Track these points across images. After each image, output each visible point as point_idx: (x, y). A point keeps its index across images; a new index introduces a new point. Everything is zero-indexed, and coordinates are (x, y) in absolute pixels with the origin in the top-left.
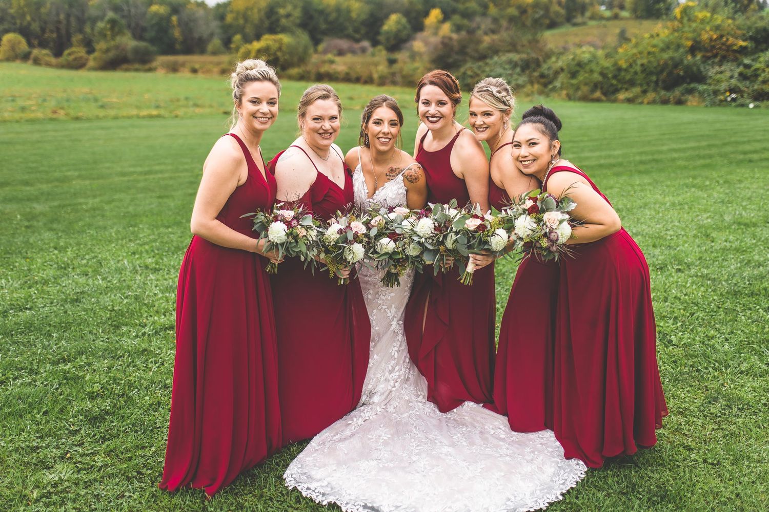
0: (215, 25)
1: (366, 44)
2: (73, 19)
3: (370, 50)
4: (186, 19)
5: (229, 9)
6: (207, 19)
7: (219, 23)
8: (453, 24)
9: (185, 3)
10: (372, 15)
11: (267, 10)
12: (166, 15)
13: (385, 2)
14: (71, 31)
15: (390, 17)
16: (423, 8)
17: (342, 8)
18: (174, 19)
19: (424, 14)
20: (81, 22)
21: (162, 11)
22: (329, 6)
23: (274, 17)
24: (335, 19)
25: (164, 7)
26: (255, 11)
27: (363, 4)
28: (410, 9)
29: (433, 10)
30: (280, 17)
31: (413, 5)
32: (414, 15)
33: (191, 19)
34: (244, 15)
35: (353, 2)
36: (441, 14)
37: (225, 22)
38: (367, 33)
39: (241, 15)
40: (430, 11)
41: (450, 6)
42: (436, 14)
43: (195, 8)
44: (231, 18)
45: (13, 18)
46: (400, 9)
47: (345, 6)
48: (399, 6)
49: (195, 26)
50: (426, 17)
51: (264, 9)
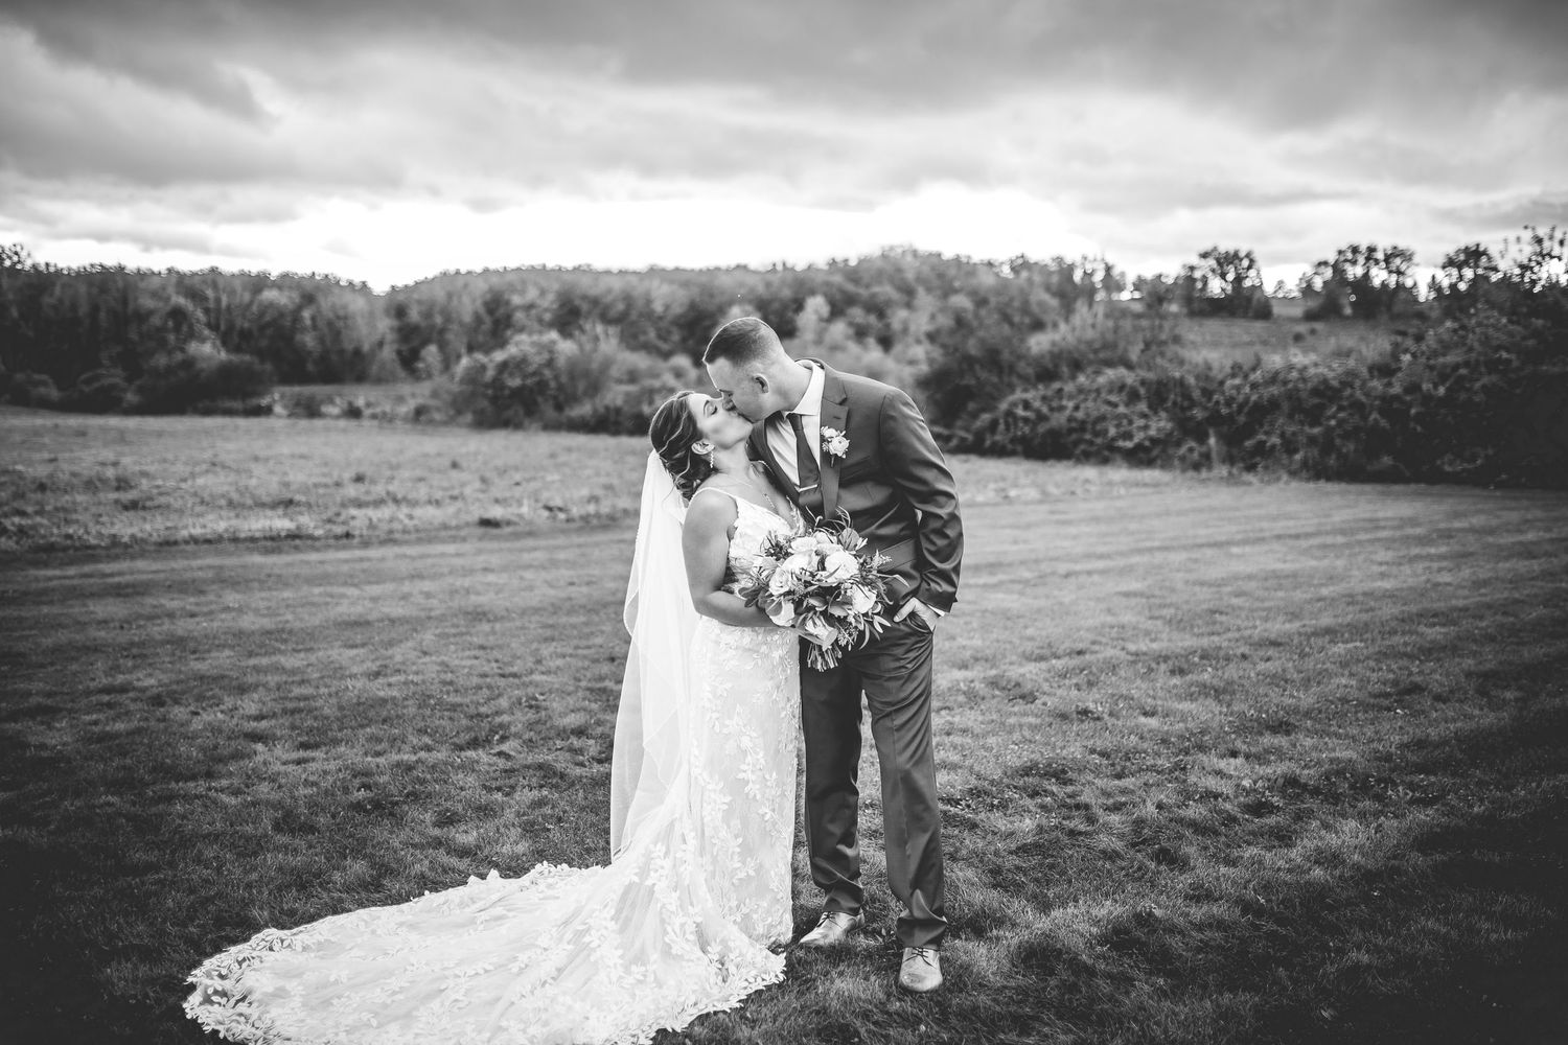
0: (385, 325)
1: (682, 361)
2: (102, 315)
4: (331, 315)
5: (416, 296)
6: (371, 314)
7: (395, 323)
8: (851, 324)
9: (329, 284)
10: (693, 306)
11: (488, 296)
12: (291, 307)
13: (716, 283)
14: (101, 338)
15: (729, 310)
16: (792, 297)
17: (635, 294)
18: (306, 314)
19: (794, 306)
20: (121, 321)
21: (283, 300)
22: (610, 291)
23: (502, 310)
24: (621, 311)
25: (287, 293)
26: (465, 299)
27: (675, 287)
28: (765, 297)
29: (809, 299)
30: (515, 309)
31: (772, 289)
32: (775, 306)
33: (341, 313)
34: (444, 307)
35: (657, 283)
36: (824, 306)
37: (407, 319)
38: (684, 340)
39: (437, 308)
40: (805, 300)
41: (842, 292)
42: (816, 306)
43: (348, 294)
44: (419, 312)
46: (746, 296)
47: (640, 288)
48: (744, 291)
49: (346, 327)
50: (797, 312)
51: (484, 295)
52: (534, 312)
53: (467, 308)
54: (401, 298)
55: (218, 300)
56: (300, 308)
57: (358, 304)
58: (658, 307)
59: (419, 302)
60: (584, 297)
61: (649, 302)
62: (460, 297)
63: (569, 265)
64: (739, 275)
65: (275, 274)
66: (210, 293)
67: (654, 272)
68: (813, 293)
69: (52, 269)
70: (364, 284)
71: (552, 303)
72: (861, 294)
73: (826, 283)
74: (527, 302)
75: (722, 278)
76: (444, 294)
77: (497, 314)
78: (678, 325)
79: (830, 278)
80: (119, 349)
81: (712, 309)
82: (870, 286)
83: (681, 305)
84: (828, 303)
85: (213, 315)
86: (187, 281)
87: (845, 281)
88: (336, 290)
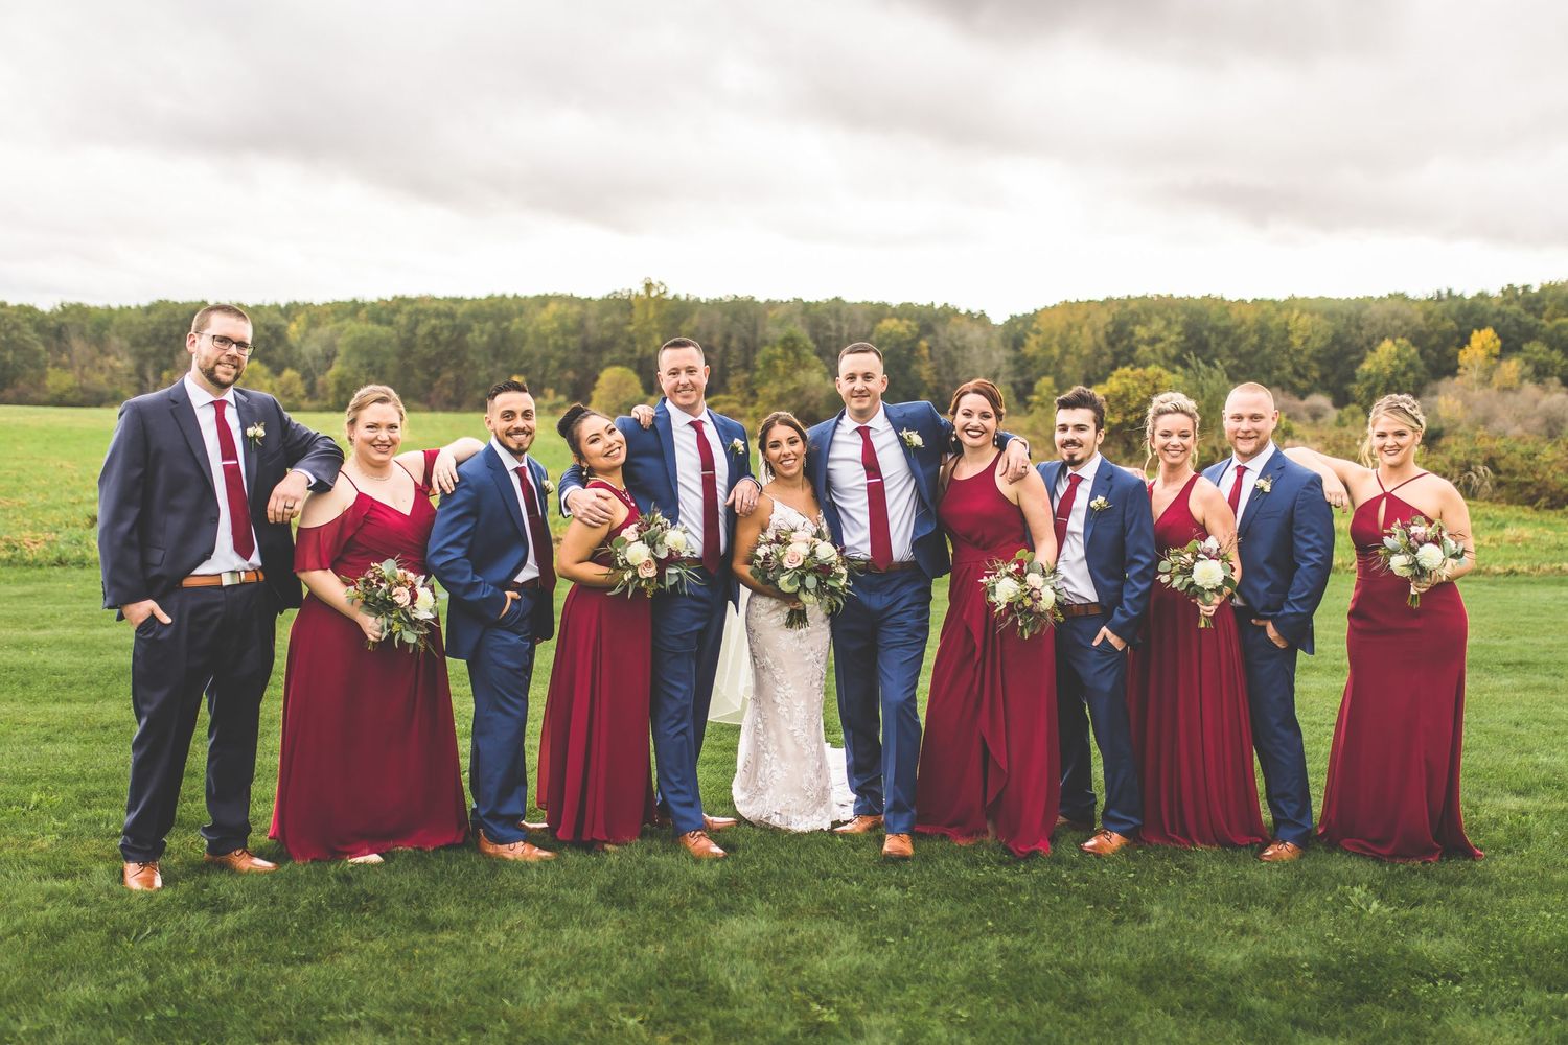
0: (1001, 355)
1: (1320, 400)
2: (734, 343)
3: (1333, 414)
4: (948, 345)
5: (1035, 326)
6: (988, 345)
7: (1011, 354)
8: (1527, 362)
9: (948, 314)
10: (1337, 339)
11: (1111, 329)
13: (1366, 313)
14: (731, 365)
15: (1378, 345)
16: (1456, 328)
17: (1272, 325)
18: (924, 343)
19: (1458, 340)
20: (750, 348)
21: (901, 329)
22: (1243, 322)
23: (1125, 342)
24: (1253, 346)
25: (907, 322)
26: (1085, 330)
27: (1317, 317)
28: (1424, 329)
29: (1476, 332)
30: (1139, 342)
31: (1432, 320)
32: (1435, 340)
33: (958, 343)
34: (1063, 338)
35: (1296, 313)
36: (1494, 341)
37: (1024, 351)
38: (1324, 377)
39: (1056, 339)
40: (1471, 333)
41: (1518, 323)
42: (1483, 340)
43: (966, 324)
44: (1037, 343)
45: (632, 341)
46: (1400, 328)
47: (1278, 320)
48: (1398, 323)
49: (963, 358)
50: (1461, 346)
51: (1106, 326)
52: (1159, 346)
53: (1086, 341)
54: (1019, 327)
55: (839, 329)
56: (919, 337)
57: (976, 334)
58: (1297, 342)
59: (1038, 332)
60: (1213, 329)
61: (1287, 333)
62: (1080, 329)
63: (1198, 296)
64: (1392, 305)
65: (895, 301)
66: (832, 323)
67: (1291, 303)
68: (1481, 326)
69: (692, 299)
70: (983, 315)
71: (1179, 334)
72: (1543, 326)
73: (1499, 313)
74: (1153, 334)
75: (1374, 307)
76: (1064, 323)
77: (1120, 347)
78: (1318, 360)
79: (1505, 308)
80: (747, 376)
81: (1360, 341)
82: (1554, 317)
83: (1324, 338)
84: (1499, 336)
85: (834, 343)
86: (812, 311)
87: (1523, 312)
88: (954, 320)
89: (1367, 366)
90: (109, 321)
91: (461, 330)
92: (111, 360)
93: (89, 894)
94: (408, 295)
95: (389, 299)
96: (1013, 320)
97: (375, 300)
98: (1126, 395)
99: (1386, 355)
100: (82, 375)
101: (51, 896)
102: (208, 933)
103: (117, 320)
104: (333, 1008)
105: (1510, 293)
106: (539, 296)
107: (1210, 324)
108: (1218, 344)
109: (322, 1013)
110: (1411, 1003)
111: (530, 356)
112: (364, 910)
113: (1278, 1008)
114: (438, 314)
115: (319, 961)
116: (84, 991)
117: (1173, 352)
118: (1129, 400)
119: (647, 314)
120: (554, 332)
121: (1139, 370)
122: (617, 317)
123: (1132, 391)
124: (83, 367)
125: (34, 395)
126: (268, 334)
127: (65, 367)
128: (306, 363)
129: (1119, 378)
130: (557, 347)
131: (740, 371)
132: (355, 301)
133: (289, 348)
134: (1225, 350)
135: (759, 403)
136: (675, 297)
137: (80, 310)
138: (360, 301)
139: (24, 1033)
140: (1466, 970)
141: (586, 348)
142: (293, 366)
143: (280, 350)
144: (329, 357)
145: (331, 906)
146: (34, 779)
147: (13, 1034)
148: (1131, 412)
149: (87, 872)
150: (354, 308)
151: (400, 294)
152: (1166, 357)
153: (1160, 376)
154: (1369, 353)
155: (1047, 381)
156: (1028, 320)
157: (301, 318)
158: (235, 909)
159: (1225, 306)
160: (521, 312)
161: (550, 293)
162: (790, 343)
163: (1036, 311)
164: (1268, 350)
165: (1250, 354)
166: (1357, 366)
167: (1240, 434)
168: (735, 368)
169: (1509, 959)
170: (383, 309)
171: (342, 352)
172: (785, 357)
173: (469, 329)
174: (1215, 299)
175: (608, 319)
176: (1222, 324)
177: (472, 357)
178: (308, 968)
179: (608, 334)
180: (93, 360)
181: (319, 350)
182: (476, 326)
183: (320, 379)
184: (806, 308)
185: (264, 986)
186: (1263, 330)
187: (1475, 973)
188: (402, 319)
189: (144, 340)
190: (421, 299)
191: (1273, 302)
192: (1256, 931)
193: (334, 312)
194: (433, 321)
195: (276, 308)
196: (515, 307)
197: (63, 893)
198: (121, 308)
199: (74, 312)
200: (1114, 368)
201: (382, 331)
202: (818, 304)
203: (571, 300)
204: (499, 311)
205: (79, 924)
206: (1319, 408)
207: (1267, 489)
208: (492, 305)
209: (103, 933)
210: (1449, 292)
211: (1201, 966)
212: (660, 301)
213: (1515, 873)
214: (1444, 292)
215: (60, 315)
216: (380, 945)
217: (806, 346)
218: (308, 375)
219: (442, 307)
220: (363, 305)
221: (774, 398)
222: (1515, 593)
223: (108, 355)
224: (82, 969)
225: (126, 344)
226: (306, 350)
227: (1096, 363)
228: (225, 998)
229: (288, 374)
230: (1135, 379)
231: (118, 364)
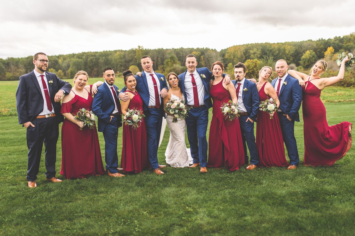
0: (220, 59)
1: (293, 65)
2: (159, 59)
3: (296, 68)
4: (208, 57)
5: (227, 51)
6: (217, 56)
7: (222, 58)
9: (207, 50)
10: (296, 51)
11: (244, 51)
12: (199, 55)
13: (303, 45)
14: (159, 64)
15: (306, 52)
16: (324, 47)
17: (281, 48)
18: (202, 57)
19: (324, 50)
20: (163, 60)
21: (197, 54)
22: (275, 48)
23: (248, 54)
24: (277, 53)
25: (198, 52)
26: (239, 52)
27: (292, 46)
28: (316, 48)
29: (329, 48)
30: (251, 54)
31: (318, 45)
32: (319, 50)
33: (210, 56)
34: (234, 54)
35: (287, 45)
36: (333, 49)
37: (225, 57)
38: (294, 60)
39: (232, 54)
40: (327, 48)
41: (338, 45)
42: (330, 49)
43: (212, 52)
44: (228, 55)
45: (136, 60)
46: (311, 48)
47: (283, 47)
48: (310, 46)
49: (211, 60)
50: (325, 51)
51: (243, 51)
52: (256, 54)
53: (239, 54)
54: (224, 52)
55: (183, 54)
56: (201, 55)
57: (214, 54)
58: (287, 52)
59: (228, 53)
60: (268, 50)
61: (285, 50)
62: (237, 52)
63: (264, 43)
64: (309, 43)
65: (195, 48)
66: (181, 53)
67: (285, 43)
68: (329, 46)
69: (149, 49)
70: (215, 50)
71: (260, 52)
72: (343, 46)
73: (333, 43)
74: (254, 52)
75: (305, 43)
76: (234, 51)
77: (247, 55)
78: (292, 56)
79: (335, 42)
80: (162, 66)
81: (302, 51)
82: (346, 43)
83: (293, 51)
84: (334, 48)
85: (182, 58)
86: (176, 51)
87: (339, 42)
88: (209, 51)
89: (303, 57)
90: (19, 61)
91: (98, 59)
92: (20, 70)
93: (20, 189)
94: (85, 52)
95: (81, 53)
96: (222, 50)
97: (78, 53)
98: (249, 66)
99: (308, 54)
100: (14, 74)
101: (12, 190)
102: (47, 196)
103: (20, 61)
104: (76, 213)
105: (336, 38)
106: (115, 50)
107: (267, 49)
108: (269, 54)
109: (74, 214)
110: (325, 201)
111: (113, 64)
112: (83, 190)
113: (294, 203)
114: (92, 56)
115: (73, 202)
116: (20, 211)
117: (259, 56)
118: (250, 67)
119: (139, 53)
120: (119, 58)
121: (252, 60)
122: (132, 54)
123: (250, 65)
124: (14, 72)
125: (3, 78)
126: (54, 62)
127: (10, 72)
128: (63, 68)
129: (247, 62)
130: (119, 62)
131: (161, 65)
132: (73, 54)
133: (59, 65)
134: (271, 55)
135: (166, 72)
136: (146, 49)
137: (12, 59)
138: (74, 53)
139: (7, 221)
140: (337, 192)
141: (126, 62)
142: (61, 69)
143: (57, 66)
144: (68, 67)
145: (75, 189)
146: (7, 163)
147: (4, 221)
148: (250, 70)
149: (19, 184)
150: (73, 55)
151: (83, 52)
152: (257, 57)
153: (257, 61)
154: (304, 54)
155: (231, 64)
156: (225, 50)
157: (62, 58)
158: (53, 191)
159: (271, 45)
160: (111, 54)
161: (117, 50)
162: (172, 58)
163: (227, 48)
164: (281, 54)
165: (276, 55)
166: (301, 57)
167: (279, 72)
168: (160, 64)
169: (347, 190)
170: (80, 55)
171: (71, 65)
172: (171, 61)
173: (99, 59)
174: (268, 43)
175: (130, 55)
176: (270, 49)
177: (100, 65)
178: (71, 203)
179: (131, 58)
180: (16, 70)
181: (66, 65)
182: (101, 58)
183: (67, 72)
184: (175, 50)
185: (60, 208)
186: (279, 50)
187: (340, 193)
188: (84, 57)
189: (27, 65)
190: (88, 52)
191: (282, 43)
192: (288, 186)
193: (69, 56)
194: (91, 57)
195: (56, 56)
196: (109, 53)
197: (14, 189)
198: (21, 58)
199: (11, 59)
200: (246, 60)
201: (80, 60)
202: (178, 49)
203: (122, 51)
204: (106, 54)
205: (18, 196)
206: (292, 67)
207: (286, 84)
208: (105, 53)
209: (24, 198)
210: (322, 39)
211: (276, 194)
212: (142, 50)
213: (347, 170)
214: (321, 39)
215: (8, 60)
216: (86, 198)
217: (176, 59)
218: (64, 71)
219: (93, 54)
220: (75, 55)
221: (169, 71)
222: (341, 106)
223: (19, 69)
224: (19, 206)
225: (23, 66)
226: (63, 65)
227: (241, 59)
228: (52, 211)
229: (60, 71)
230: (251, 62)
231: (22, 71)
